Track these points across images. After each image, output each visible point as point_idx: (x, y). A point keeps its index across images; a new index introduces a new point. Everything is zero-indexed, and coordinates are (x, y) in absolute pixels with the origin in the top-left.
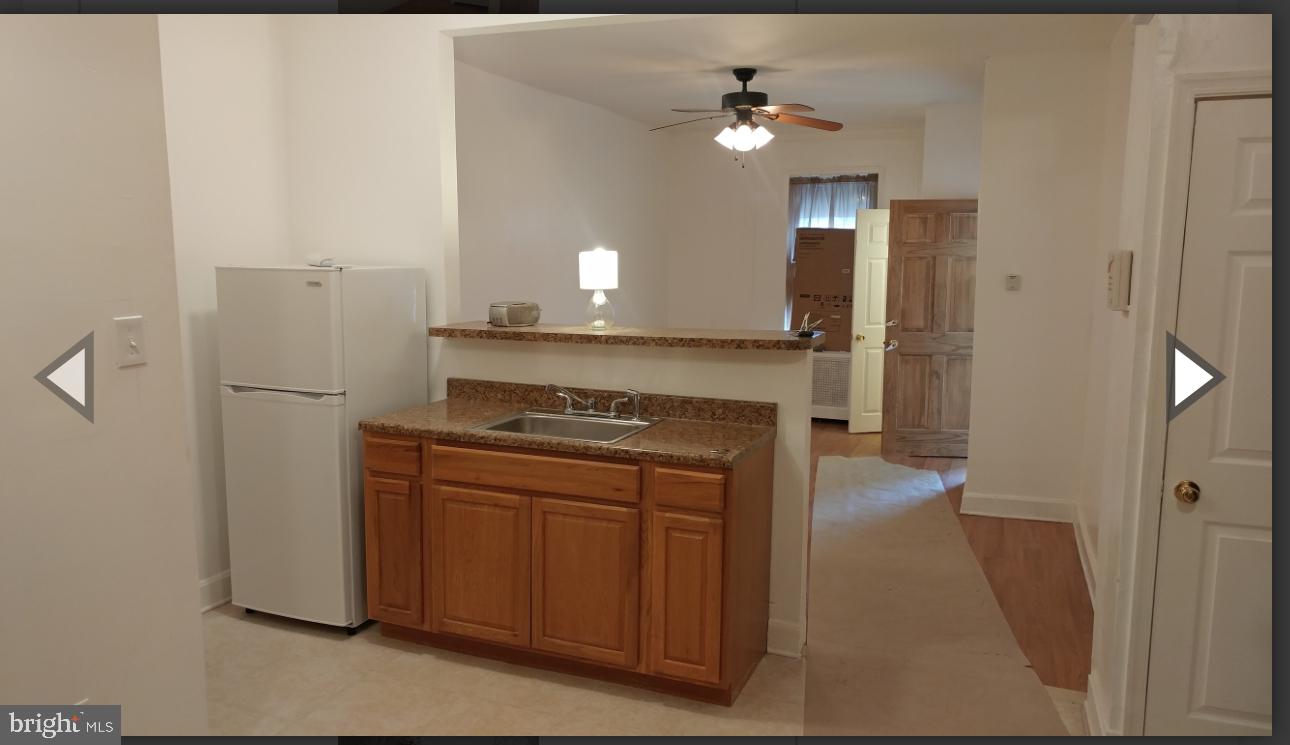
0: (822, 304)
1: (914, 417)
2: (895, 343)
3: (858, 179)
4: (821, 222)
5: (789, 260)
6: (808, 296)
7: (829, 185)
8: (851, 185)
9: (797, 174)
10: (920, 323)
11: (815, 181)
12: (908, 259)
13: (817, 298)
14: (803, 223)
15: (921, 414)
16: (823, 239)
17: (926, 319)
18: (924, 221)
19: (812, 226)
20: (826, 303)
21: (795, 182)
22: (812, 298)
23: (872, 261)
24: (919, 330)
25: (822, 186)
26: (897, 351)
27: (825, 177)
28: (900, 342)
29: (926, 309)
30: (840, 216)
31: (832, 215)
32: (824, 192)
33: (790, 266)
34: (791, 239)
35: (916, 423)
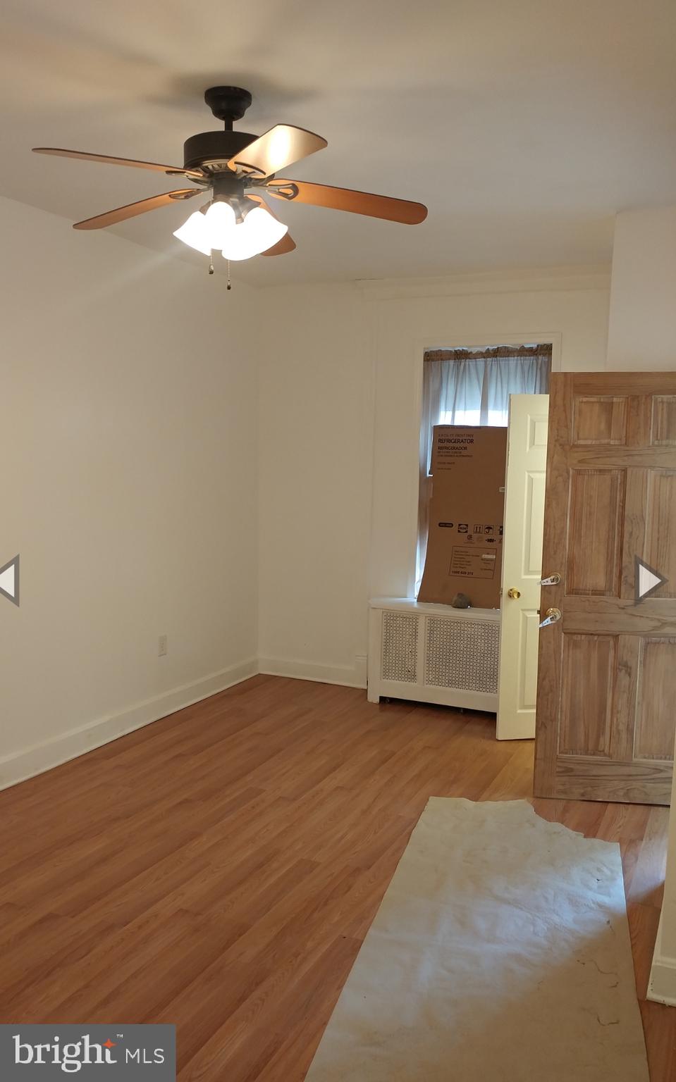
0: (470, 537)
1: (587, 736)
2: (555, 612)
3: (523, 352)
4: (468, 417)
5: (422, 473)
6: (450, 525)
7: (481, 362)
8: (513, 361)
9: (435, 347)
10: (600, 581)
11: (461, 356)
12: (579, 472)
13: (463, 528)
14: (444, 419)
15: (600, 732)
16: (472, 441)
17: (609, 573)
18: (608, 408)
19: (457, 423)
20: (475, 536)
21: (432, 358)
22: (455, 527)
23: (532, 475)
24: (596, 592)
25: (471, 363)
26: (560, 626)
27: (474, 350)
28: (565, 612)
29: (609, 560)
30: (495, 407)
31: (484, 407)
32: (473, 371)
33: (423, 480)
34: (425, 444)
35: (591, 747)
